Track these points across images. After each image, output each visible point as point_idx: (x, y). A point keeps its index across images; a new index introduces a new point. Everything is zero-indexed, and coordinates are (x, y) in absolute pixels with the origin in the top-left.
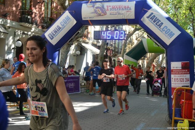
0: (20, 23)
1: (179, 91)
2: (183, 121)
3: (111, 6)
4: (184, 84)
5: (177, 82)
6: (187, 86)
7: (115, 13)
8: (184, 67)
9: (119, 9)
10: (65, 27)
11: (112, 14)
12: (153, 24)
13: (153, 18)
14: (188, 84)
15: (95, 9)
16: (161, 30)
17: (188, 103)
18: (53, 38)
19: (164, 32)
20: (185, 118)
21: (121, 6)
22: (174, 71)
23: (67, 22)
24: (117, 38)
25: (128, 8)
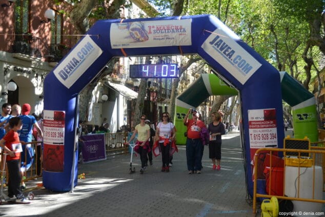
0: (13, 54)
1: (262, 154)
2: (270, 199)
3: (155, 27)
4: (268, 142)
5: (258, 141)
6: (273, 146)
7: (161, 38)
8: (268, 117)
9: (167, 31)
10: (85, 59)
11: (157, 39)
12: (219, 52)
13: (220, 44)
14: (275, 142)
15: (130, 31)
16: (232, 61)
17: (276, 172)
18: (67, 77)
19: (237, 65)
20: (272, 194)
21: (170, 26)
22: (253, 123)
23: (89, 52)
24: (166, 76)
25: (180, 30)
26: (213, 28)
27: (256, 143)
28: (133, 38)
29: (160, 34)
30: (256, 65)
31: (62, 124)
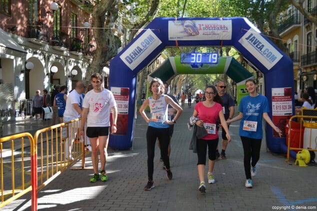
2: (301, 151)
3: (204, 25)
4: (286, 111)
5: (279, 110)
6: (289, 114)
7: (209, 33)
8: (287, 93)
9: (213, 29)
10: (147, 48)
11: (206, 34)
12: (253, 46)
13: (253, 40)
14: (290, 111)
15: (185, 27)
16: (262, 53)
18: (132, 61)
19: (265, 55)
20: (300, 147)
21: (216, 25)
22: (275, 98)
23: (151, 43)
25: (223, 28)
26: (249, 28)
27: (278, 112)
28: (187, 33)
29: (208, 31)
30: (279, 56)
31: (127, 98)
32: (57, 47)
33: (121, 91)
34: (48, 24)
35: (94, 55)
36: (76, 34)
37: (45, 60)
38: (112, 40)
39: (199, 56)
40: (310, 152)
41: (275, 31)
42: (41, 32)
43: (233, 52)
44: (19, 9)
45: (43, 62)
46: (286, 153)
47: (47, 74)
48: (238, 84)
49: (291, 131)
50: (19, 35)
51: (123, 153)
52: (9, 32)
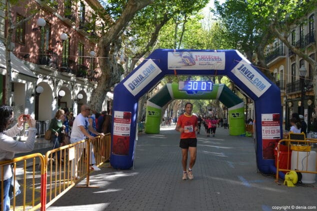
0: (39, 65)
4: (275, 135)
6: (278, 138)
8: (275, 119)
9: (208, 60)
10: (148, 76)
11: (202, 65)
12: (244, 75)
13: (244, 70)
14: (279, 135)
15: (183, 58)
16: (253, 82)
18: (134, 88)
19: (255, 84)
21: (210, 56)
22: (265, 123)
23: (151, 71)
25: (218, 59)
26: (240, 59)
27: (267, 136)
28: (185, 63)
29: (204, 62)
30: (268, 85)
31: (129, 121)
32: (65, 74)
33: (124, 115)
34: (58, 52)
35: (99, 81)
36: (83, 61)
37: (54, 85)
38: (116, 68)
39: (195, 84)
40: (297, 173)
41: (263, 62)
42: (51, 60)
43: (225, 80)
44: (32, 38)
45: (52, 87)
46: (275, 174)
47: (55, 98)
48: (229, 109)
49: (280, 154)
50: (31, 62)
51: (124, 173)
52: (22, 59)
